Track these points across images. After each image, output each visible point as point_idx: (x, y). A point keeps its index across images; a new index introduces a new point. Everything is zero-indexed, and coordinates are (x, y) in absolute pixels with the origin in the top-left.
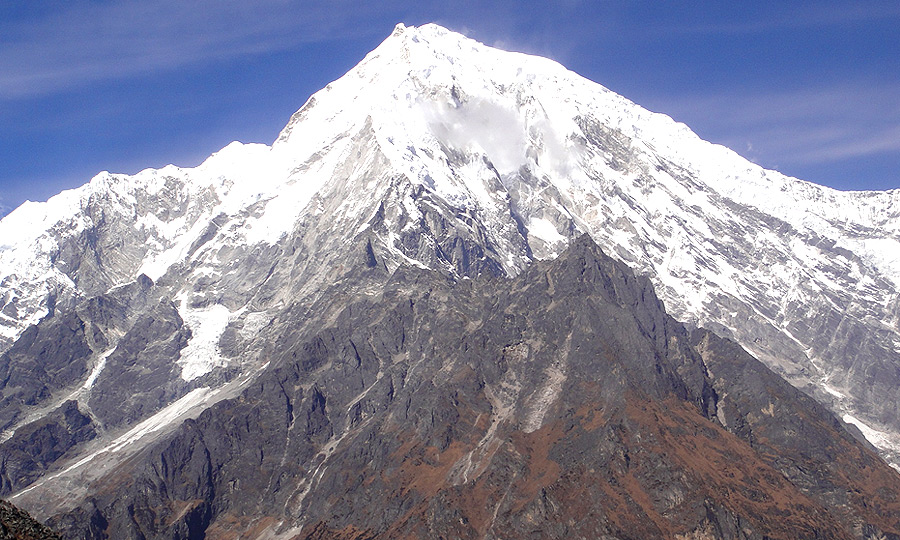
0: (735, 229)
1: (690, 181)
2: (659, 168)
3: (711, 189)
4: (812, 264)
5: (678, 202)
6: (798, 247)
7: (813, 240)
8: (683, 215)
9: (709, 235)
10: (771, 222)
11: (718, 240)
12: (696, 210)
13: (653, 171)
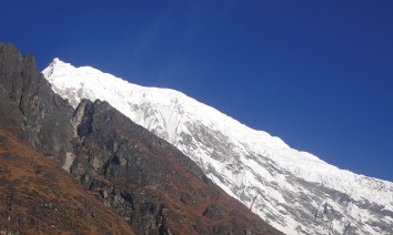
0: (303, 198)
1: (271, 167)
2: (248, 157)
3: (288, 173)
4: (363, 220)
5: (259, 178)
6: (354, 210)
7: (364, 205)
8: (262, 187)
9: (282, 201)
10: (333, 194)
11: (289, 205)
12: (274, 185)
13: (243, 159)
